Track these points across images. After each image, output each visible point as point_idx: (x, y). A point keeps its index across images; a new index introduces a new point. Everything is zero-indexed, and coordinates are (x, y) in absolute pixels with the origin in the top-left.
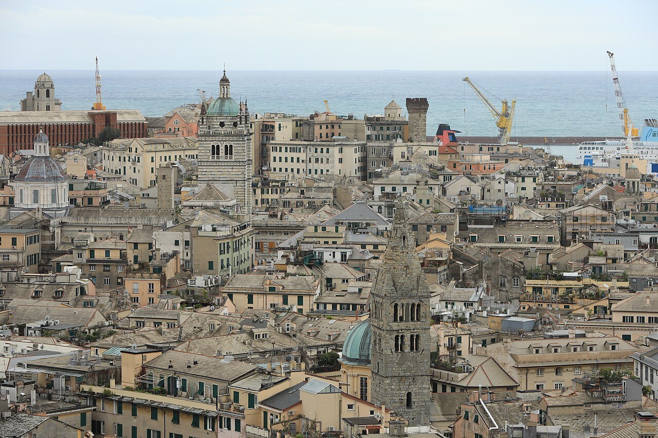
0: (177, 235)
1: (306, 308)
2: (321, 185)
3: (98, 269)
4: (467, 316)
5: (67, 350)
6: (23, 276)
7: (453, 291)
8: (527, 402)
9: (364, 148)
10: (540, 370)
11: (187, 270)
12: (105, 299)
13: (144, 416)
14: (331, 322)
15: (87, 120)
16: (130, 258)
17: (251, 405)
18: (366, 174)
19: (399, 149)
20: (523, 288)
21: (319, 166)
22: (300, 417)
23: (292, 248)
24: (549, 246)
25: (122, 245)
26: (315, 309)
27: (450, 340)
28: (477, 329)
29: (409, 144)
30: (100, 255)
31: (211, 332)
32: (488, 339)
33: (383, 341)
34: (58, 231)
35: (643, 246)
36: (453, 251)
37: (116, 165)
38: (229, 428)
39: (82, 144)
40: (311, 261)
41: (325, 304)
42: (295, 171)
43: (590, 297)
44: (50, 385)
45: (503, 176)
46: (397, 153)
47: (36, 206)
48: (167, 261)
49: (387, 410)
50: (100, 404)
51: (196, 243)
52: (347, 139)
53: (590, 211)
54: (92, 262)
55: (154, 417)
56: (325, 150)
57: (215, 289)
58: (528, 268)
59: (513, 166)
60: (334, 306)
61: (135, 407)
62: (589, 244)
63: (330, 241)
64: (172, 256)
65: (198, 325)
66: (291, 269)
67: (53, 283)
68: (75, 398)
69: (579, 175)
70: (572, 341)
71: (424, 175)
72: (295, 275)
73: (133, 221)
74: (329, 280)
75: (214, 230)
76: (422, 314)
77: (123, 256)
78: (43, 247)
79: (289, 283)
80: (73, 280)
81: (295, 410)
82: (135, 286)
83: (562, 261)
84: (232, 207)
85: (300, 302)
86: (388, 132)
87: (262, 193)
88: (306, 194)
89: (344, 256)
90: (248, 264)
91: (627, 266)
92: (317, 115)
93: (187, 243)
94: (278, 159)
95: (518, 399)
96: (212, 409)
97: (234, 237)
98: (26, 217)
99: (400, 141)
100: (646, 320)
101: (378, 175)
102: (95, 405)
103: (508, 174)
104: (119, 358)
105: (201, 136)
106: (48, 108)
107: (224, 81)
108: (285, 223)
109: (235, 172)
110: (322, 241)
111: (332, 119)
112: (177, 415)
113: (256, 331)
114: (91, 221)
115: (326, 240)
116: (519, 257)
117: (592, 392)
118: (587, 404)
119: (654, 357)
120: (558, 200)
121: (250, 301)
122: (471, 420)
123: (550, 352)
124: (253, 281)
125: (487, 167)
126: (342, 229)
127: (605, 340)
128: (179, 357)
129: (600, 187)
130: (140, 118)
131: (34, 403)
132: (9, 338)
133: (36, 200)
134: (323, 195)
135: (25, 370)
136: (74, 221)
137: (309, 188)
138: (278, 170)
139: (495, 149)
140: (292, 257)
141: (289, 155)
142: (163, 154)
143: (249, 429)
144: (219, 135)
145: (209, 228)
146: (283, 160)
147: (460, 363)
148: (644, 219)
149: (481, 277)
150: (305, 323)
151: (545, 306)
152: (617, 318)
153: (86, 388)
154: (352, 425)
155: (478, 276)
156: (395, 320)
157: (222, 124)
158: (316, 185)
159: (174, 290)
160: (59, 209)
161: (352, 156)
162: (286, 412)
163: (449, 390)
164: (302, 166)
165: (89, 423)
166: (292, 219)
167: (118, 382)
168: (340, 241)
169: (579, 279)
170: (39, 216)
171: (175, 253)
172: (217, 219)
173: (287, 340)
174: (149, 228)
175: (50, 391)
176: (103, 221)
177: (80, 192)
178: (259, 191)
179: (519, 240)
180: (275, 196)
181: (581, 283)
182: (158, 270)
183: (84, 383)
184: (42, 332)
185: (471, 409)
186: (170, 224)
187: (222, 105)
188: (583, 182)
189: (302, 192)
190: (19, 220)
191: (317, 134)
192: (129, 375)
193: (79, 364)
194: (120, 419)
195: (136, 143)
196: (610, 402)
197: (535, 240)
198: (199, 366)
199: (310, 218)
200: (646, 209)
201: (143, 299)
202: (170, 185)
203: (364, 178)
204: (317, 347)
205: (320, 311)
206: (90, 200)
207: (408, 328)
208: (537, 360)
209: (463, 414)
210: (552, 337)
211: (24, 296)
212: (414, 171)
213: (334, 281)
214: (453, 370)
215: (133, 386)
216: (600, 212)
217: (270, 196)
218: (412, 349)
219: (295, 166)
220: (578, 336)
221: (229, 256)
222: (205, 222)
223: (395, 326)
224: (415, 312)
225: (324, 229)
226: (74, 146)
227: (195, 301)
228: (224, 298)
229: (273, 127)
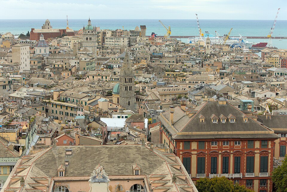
0: (76, 61)
1: (108, 80)
2: (117, 48)
3: (56, 70)
4: (149, 81)
5: (42, 90)
6: (35, 72)
7: (146, 75)
8: (157, 104)
9: (129, 38)
10: (165, 95)
11: (78, 70)
12: (56, 78)
13: (59, 107)
14: (113, 83)
15: (58, 31)
16: (64, 67)
17: (86, 105)
18: (130, 45)
19: (138, 38)
20: (165, 74)
21: (118, 43)
22: (98, 108)
23: (105, 64)
24: (173, 63)
25: (62, 63)
26: (110, 80)
27: (143, 88)
28: (150, 85)
29: (141, 37)
30: (56, 66)
31: (81, 86)
32: (153, 88)
33: (122, 88)
34: (46, 60)
35: (197, 63)
36: (148, 65)
37: (65, 43)
38: (80, 111)
39: (56, 38)
40: (110, 67)
41: (113, 79)
42: (112, 44)
43: (181, 76)
44: (35, 100)
45: (165, 46)
46: (138, 40)
47: (40, 53)
48: (73, 68)
49: (120, 106)
50: (48, 105)
51: (80, 63)
52: (125, 36)
53: (184, 54)
54: (54, 68)
55: (61, 108)
56: (119, 39)
57: (84, 75)
58: (166, 69)
59: (167, 43)
60: (115, 79)
61: (56, 105)
62: (183, 63)
63: (116, 62)
64: (74, 66)
65: (78, 84)
66: (105, 69)
67: (43, 73)
68: (42, 103)
69: (184, 45)
70: (174, 88)
71: (144, 45)
72: (105, 71)
73: (66, 57)
74: (115, 72)
75: (85, 59)
76: (132, 81)
77: (62, 66)
78: (42, 64)
79: (103, 73)
80: (48, 72)
81: (97, 106)
82: (64, 74)
83: (176, 67)
84: (91, 53)
85: (106, 78)
86: (136, 34)
87: (102, 50)
88: (113, 50)
89: (119, 66)
90: (94, 68)
91: (192, 68)
92: (117, 30)
93: (78, 63)
94: (107, 41)
95: (155, 103)
96: (76, 106)
97: (91, 61)
98: (38, 56)
99: (138, 36)
100: (195, 82)
101: (132, 45)
102: (46, 105)
103: (166, 45)
104: (53, 93)
105: (83, 35)
106: (48, 28)
107: (89, 20)
108: (106, 58)
109: (92, 44)
110: (114, 62)
111: (121, 31)
112: (67, 107)
113: (92, 86)
114: (55, 57)
115: (115, 62)
116: (164, 66)
117: (174, 101)
118: (172, 104)
119: (193, 92)
120: (178, 52)
121: (93, 78)
122: (143, 108)
123: (168, 91)
124: (94, 73)
125: (161, 43)
126: (119, 59)
127: (182, 87)
128: (68, 93)
129: (189, 48)
130: (72, 31)
131: (30, 104)
132: (28, 88)
133: (40, 52)
134: (117, 51)
135: (29, 96)
136: (50, 57)
137: (113, 49)
138: (107, 44)
139: (164, 39)
140: (105, 66)
141: (110, 40)
142: (77, 40)
143: (85, 111)
144: (88, 35)
145: (84, 59)
146: (109, 41)
147: (145, 94)
148: (199, 56)
149: (154, 71)
150: (106, 83)
151: (170, 79)
152: (187, 82)
153: (44, 100)
154: (110, 110)
155: (153, 71)
156: (125, 82)
157: (89, 32)
158: (115, 48)
159: (73, 75)
160: (46, 54)
161: (126, 40)
162: (94, 107)
163: (142, 101)
164: (113, 43)
165: (45, 110)
166: (107, 57)
167: (53, 99)
168: (118, 62)
169: (179, 72)
170: (41, 56)
171: (75, 65)
172: (86, 57)
173: (100, 88)
174: (69, 59)
175: (35, 101)
176: (58, 57)
177: (52, 50)
178: (101, 50)
179: (165, 62)
180: (105, 51)
181: (179, 73)
182: (70, 70)
183: (44, 99)
184: (37, 86)
185: (143, 106)
186: (74, 58)
187: (89, 27)
188: (185, 47)
189: (112, 50)
190: (36, 57)
191: (117, 35)
192: (55, 97)
193: (43, 94)
194: (53, 109)
195: (70, 37)
196: (178, 104)
197: (169, 62)
198: (73, 95)
199: (113, 56)
200: (200, 54)
201: (66, 77)
202: (76, 48)
203: (129, 46)
204: (108, 90)
205: (111, 80)
206: (55, 52)
207: (129, 84)
208: (164, 93)
209: (141, 107)
210: (169, 87)
211: (35, 77)
212: (142, 44)
213: (116, 73)
214: (143, 96)
215: (57, 100)
216: (186, 55)
217: (104, 51)
218: (130, 90)
219: (112, 43)
220: (175, 87)
221: (89, 66)
222: (83, 57)
223: (125, 84)
224: (130, 80)
225: (114, 59)
226: (54, 38)
227: (78, 78)
228: (86, 77)
229: (106, 33)
